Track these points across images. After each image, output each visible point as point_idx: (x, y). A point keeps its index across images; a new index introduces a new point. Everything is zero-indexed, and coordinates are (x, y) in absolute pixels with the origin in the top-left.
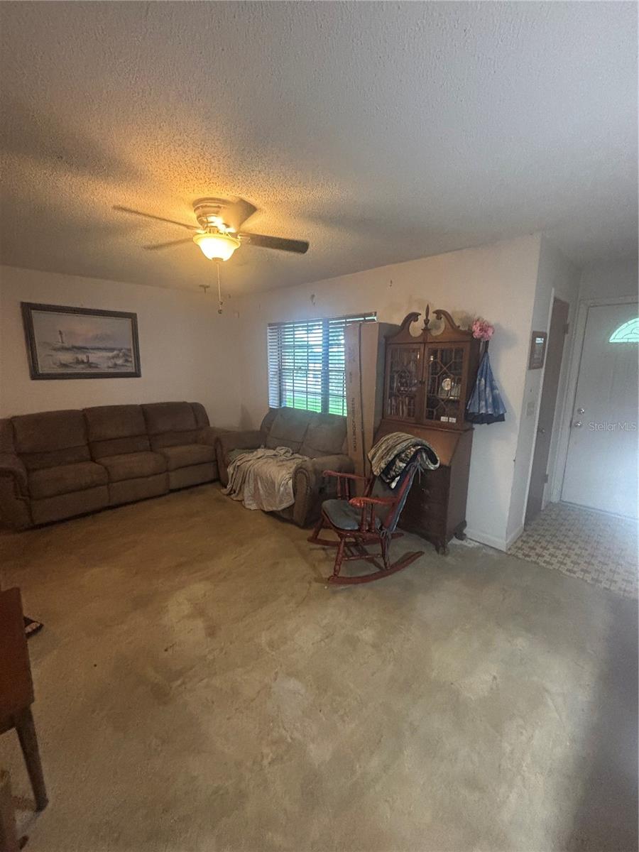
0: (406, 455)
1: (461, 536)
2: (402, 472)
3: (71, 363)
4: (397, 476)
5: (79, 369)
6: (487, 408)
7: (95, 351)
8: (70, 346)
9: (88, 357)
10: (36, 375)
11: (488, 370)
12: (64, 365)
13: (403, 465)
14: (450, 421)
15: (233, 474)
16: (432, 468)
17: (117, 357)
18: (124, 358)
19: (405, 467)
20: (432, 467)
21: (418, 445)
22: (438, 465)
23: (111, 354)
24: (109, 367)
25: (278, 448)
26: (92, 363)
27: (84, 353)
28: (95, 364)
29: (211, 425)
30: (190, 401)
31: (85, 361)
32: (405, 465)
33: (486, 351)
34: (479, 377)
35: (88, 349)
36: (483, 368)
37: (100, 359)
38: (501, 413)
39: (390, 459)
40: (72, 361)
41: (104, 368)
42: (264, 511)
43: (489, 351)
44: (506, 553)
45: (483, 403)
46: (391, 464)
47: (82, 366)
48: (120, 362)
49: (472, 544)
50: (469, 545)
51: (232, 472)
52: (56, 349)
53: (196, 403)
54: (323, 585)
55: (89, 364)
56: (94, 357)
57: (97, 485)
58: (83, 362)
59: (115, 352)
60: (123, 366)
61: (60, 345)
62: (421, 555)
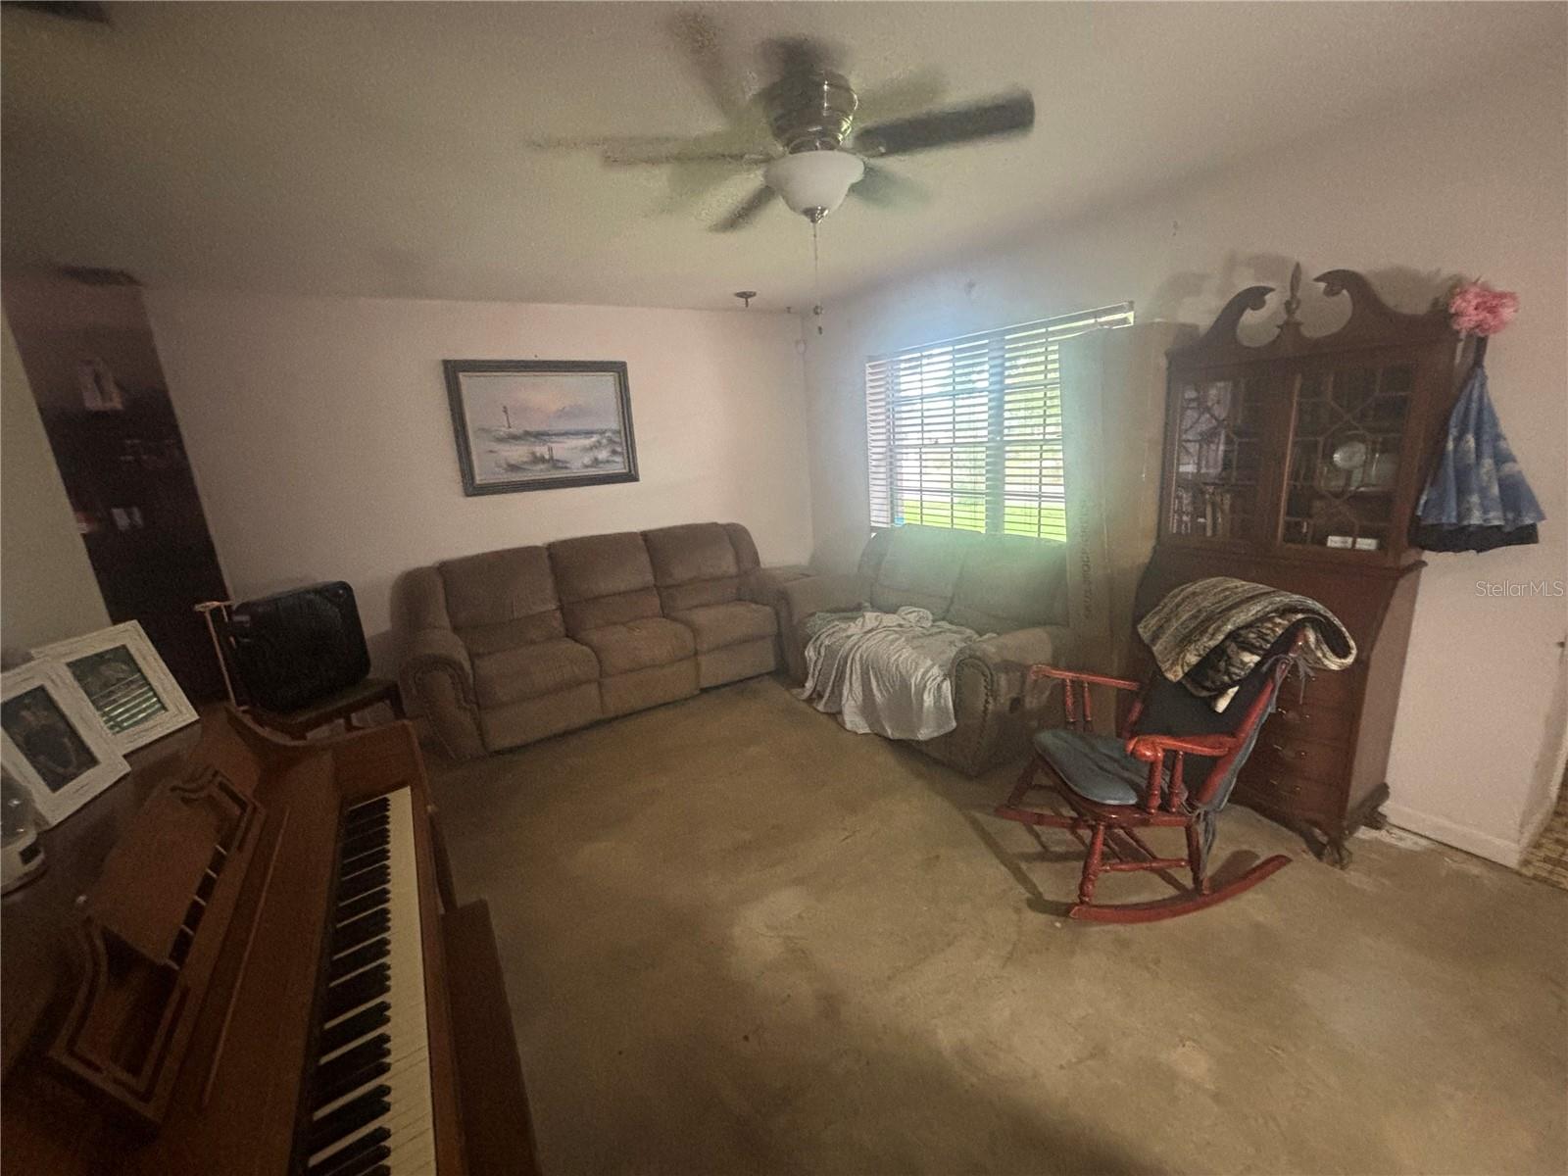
0: (1262, 636)
1: (1376, 821)
2: (1247, 677)
3: (526, 463)
4: (1232, 686)
5: (539, 472)
6: (1485, 511)
7: (561, 439)
8: (521, 431)
9: (550, 449)
10: (473, 488)
11: (1486, 413)
12: (513, 468)
13: (1251, 659)
14: (1358, 546)
15: (816, 662)
16: (1334, 667)
17: (597, 446)
18: (609, 449)
19: (1259, 665)
20: (1334, 664)
21: (1296, 611)
22: (1350, 660)
23: (587, 442)
24: (587, 467)
25: (903, 610)
26: (558, 461)
27: (545, 442)
28: (563, 462)
29: (762, 566)
30: (722, 521)
31: (547, 457)
32: (1256, 659)
33: (1478, 363)
34: (1454, 432)
35: (548, 435)
36: (1467, 409)
37: (573, 453)
38: (1528, 521)
39: (1212, 644)
40: (525, 459)
41: (577, 469)
42: (887, 739)
43: (1487, 361)
44: (1519, 874)
45: (1475, 499)
46: (1215, 658)
47: (542, 466)
48: (603, 455)
49: (1408, 843)
50: (1401, 844)
51: (814, 658)
52: (500, 440)
53: (734, 524)
54: (1052, 917)
55: (554, 463)
56: (561, 449)
57: (580, 683)
58: (542, 460)
59: (595, 438)
60: (608, 462)
61: (504, 431)
62: (1284, 865)
